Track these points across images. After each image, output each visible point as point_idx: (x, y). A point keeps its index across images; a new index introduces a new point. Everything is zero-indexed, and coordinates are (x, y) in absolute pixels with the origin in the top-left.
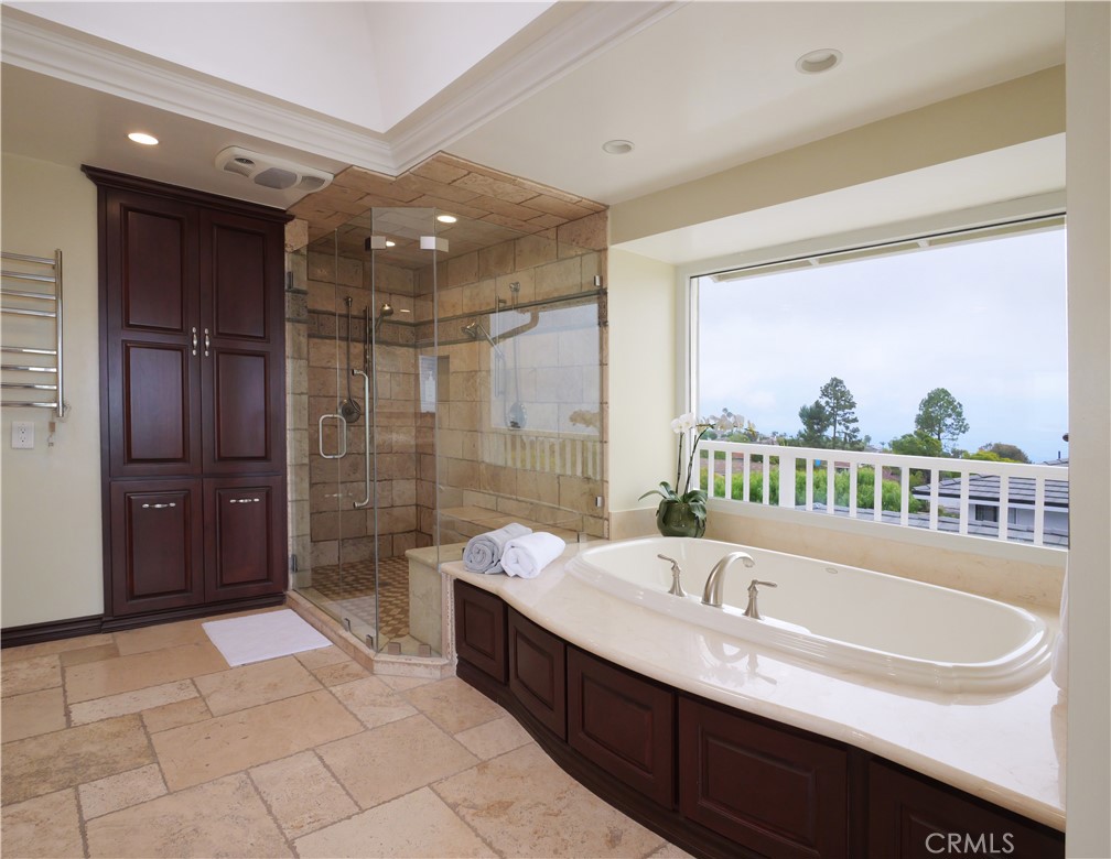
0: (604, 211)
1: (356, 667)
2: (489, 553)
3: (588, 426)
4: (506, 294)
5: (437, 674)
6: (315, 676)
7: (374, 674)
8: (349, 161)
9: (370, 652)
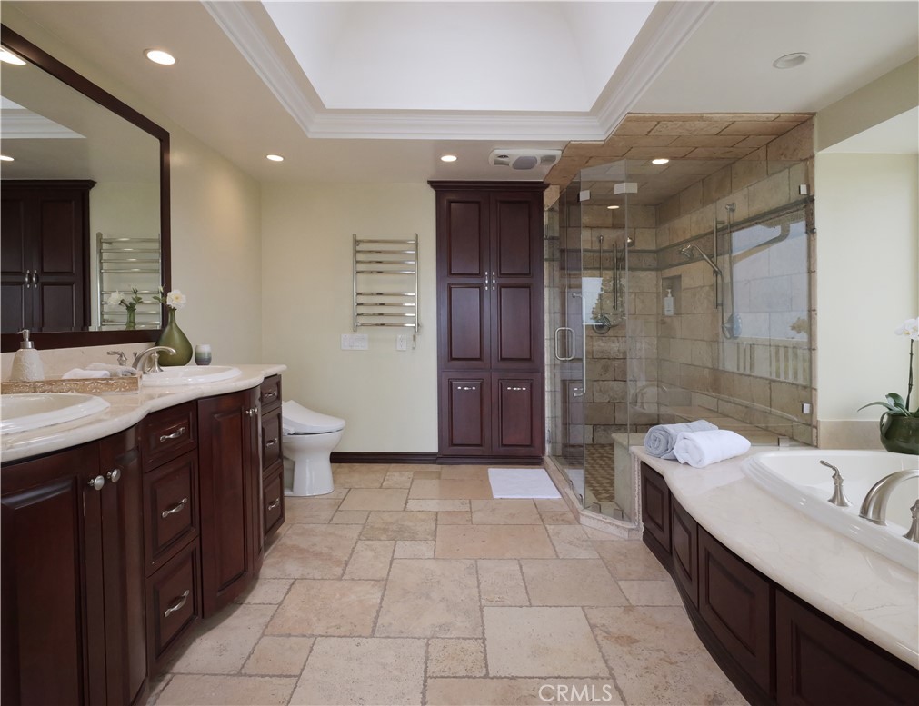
0: (811, 119)
1: (570, 516)
2: (663, 440)
3: (799, 332)
4: (724, 216)
5: (626, 535)
6: (541, 516)
7: (579, 524)
8: (567, 139)
9: (579, 506)
